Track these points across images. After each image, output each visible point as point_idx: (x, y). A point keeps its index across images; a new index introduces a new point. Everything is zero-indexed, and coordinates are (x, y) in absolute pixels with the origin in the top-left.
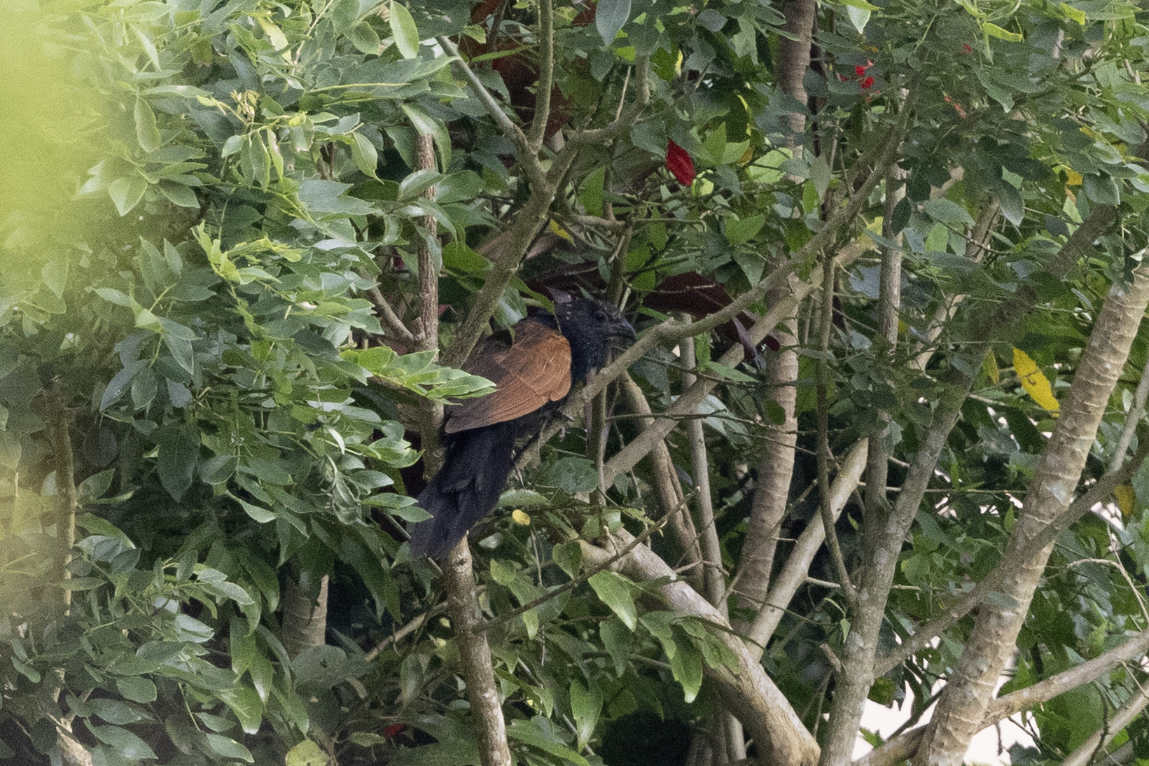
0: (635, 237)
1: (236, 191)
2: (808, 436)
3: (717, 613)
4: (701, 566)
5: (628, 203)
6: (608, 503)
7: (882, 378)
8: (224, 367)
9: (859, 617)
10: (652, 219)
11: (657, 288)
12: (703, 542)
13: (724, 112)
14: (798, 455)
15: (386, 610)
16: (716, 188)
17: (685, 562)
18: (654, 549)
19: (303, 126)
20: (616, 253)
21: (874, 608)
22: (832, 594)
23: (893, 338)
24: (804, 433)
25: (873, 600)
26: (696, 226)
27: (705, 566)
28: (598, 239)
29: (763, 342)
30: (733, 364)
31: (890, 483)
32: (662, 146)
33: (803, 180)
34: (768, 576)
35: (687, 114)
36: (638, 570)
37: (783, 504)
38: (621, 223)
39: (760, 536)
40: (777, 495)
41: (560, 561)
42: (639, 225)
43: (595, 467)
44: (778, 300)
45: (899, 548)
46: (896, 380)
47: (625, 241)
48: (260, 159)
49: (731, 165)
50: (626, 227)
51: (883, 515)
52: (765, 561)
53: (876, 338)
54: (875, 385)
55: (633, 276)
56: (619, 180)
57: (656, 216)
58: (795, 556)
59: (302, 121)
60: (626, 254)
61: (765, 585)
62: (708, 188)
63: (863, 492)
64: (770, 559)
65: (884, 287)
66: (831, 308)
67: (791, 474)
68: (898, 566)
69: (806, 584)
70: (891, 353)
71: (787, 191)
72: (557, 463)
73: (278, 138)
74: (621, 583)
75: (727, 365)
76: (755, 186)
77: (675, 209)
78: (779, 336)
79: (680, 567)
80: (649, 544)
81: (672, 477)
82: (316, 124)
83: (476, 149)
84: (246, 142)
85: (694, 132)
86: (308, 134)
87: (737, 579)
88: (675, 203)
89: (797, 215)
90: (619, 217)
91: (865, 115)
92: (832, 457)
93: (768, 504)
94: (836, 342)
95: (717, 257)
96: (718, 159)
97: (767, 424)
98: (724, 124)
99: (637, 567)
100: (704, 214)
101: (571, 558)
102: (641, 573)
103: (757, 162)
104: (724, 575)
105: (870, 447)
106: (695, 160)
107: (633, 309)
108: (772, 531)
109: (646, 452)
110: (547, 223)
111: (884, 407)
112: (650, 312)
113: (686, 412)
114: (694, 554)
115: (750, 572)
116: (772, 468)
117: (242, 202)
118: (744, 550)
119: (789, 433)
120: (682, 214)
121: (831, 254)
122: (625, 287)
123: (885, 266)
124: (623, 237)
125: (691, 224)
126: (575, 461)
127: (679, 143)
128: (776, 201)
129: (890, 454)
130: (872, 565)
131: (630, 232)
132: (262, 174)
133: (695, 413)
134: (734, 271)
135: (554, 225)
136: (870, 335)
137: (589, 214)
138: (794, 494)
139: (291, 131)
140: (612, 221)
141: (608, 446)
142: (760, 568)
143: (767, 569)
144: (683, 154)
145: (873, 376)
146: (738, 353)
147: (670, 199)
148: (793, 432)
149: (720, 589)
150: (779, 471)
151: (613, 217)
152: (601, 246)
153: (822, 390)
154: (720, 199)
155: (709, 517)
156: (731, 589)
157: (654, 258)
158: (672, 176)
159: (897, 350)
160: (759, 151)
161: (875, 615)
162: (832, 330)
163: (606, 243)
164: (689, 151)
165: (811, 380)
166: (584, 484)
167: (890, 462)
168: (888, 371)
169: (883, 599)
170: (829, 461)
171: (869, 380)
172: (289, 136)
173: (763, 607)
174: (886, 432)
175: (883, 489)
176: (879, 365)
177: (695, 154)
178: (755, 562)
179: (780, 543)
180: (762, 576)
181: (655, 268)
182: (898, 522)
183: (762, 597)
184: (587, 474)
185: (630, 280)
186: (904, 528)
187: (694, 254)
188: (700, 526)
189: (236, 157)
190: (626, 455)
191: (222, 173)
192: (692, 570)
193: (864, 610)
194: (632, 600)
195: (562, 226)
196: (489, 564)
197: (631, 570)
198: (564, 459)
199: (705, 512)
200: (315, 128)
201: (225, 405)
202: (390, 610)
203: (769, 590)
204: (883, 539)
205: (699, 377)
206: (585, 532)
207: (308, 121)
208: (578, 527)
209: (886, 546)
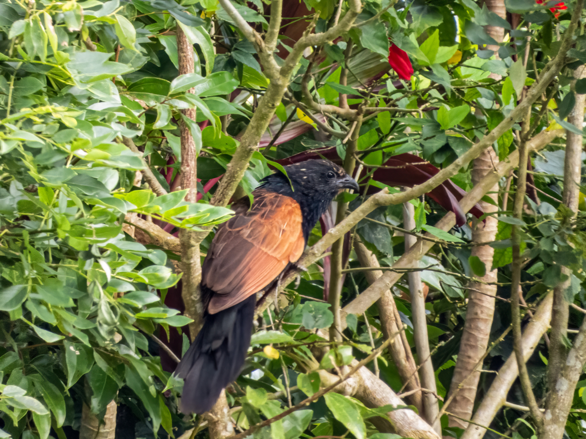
0: (364, 123)
1: (22, 66)
2: (504, 287)
3: (432, 429)
4: (420, 393)
5: (360, 95)
6: (344, 340)
7: (564, 241)
8: (18, 215)
9: (544, 433)
10: (379, 108)
11: (384, 164)
12: (421, 372)
13: (438, 23)
14: (498, 303)
15: (161, 427)
16: (433, 83)
17: (407, 389)
18: (382, 377)
19: (74, 11)
20: (349, 136)
21: (555, 426)
22: (526, 416)
23: (574, 208)
24: (501, 284)
25: (555, 420)
26: (414, 113)
27: (424, 393)
28: (335, 124)
29: (470, 212)
30: (447, 228)
31: (570, 326)
32: (385, 48)
33: (500, 78)
34: (472, 401)
35: (407, 23)
36: (368, 395)
37: (485, 343)
38: (354, 111)
39: (466, 369)
40: (480, 336)
41: (303, 387)
42: (368, 113)
43: (332, 309)
44: (483, 177)
45: (577, 377)
46: (576, 243)
47: (357, 125)
48: (40, 37)
49: (444, 65)
50: (358, 114)
51: (564, 352)
52: (470, 389)
53: (560, 208)
54: (559, 246)
55: (365, 154)
56: (352, 76)
57: (383, 106)
58: (496, 384)
59: (73, 6)
60: (357, 137)
61: (470, 409)
62: (425, 83)
63: (549, 333)
64: (475, 387)
65: (567, 168)
66: (524, 182)
67: (492, 319)
68: (577, 391)
69: (504, 407)
70: (573, 219)
71: (488, 87)
72: (301, 306)
73: (54, 23)
74: (353, 406)
75: (441, 228)
76: (463, 83)
77: (398, 100)
78: (483, 207)
79: (403, 392)
80: (378, 373)
81: (396, 320)
82: (85, 9)
83: (236, 49)
84: (28, 25)
85: (413, 38)
86: (78, 17)
87: (448, 402)
88: (399, 95)
89: (496, 106)
90: (352, 107)
91: (555, 28)
92: (525, 305)
93: (473, 343)
94: (528, 212)
95: (430, 138)
96: (432, 60)
97: (471, 276)
98: (437, 31)
99: (367, 391)
100: (423, 107)
101: (312, 384)
102: (370, 397)
103: (466, 63)
104: (439, 400)
105: (555, 297)
106: (414, 60)
107: (366, 181)
108: (476, 365)
109: (375, 299)
110: (295, 111)
111: (566, 264)
112: (377, 184)
113: (409, 266)
114: (414, 382)
115: (458, 398)
116: (476, 314)
117: (27, 74)
118: (454, 380)
119: (490, 284)
120: (404, 103)
121: (525, 139)
122: (358, 164)
123: (569, 150)
124: (355, 123)
125: (410, 112)
126: (314, 304)
127: (400, 46)
128: (480, 96)
129: (571, 302)
130: (555, 391)
131: (361, 118)
132: (41, 50)
133: (415, 267)
134: (449, 154)
135: (300, 113)
136: (556, 205)
137: (328, 103)
138: (494, 334)
139: (65, 15)
140: (346, 110)
141: (344, 294)
142: (467, 394)
143: (472, 396)
144: (404, 55)
145: (557, 239)
146: (451, 219)
147: (394, 93)
148: (493, 284)
149: (435, 412)
150: (482, 316)
151: (347, 106)
152: (338, 130)
153: (516, 249)
154: (434, 93)
155: (426, 353)
156: (443, 411)
157: (381, 141)
158: (396, 74)
159: (578, 218)
160: (467, 54)
161: (557, 432)
162: (526, 202)
163: (342, 128)
164: (408, 53)
165: (508, 242)
166: (321, 322)
167: (571, 308)
168: (570, 235)
169: (563, 420)
170: (522, 308)
171: (554, 241)
172: (63, 19)
173: (469, 426)
174: (567, 284)
175: (564, 330)
176: (564, 230)
177: (413, 55)
178: (462, 390)
179: (482, 374)
180: (468, 400)
181: (382, 149)
182: (577, 357)
183: (468, 418)
184: (324, 313)
185: (361, 158)
186: (581, 362)
187: (413, 138)
188: (419, 361)
189: (21, 38)
190: (360, 302)
191: (11, 52)
192: (412, 396)
193: (548, 428)
194: (362, 419)
195: (307, 114)
196: (245, 391)
197: (362, 394)
198: (307, 302)
199: (423, 349)
200: (84, 13)
201: (19, 244)
202: (164, 427)
203: (474, 412)
204: (564, 370)
205: (419, 239)
206: (324, 364)
207: (78, 7)
208: (319, 359)
209: (566, 376)
